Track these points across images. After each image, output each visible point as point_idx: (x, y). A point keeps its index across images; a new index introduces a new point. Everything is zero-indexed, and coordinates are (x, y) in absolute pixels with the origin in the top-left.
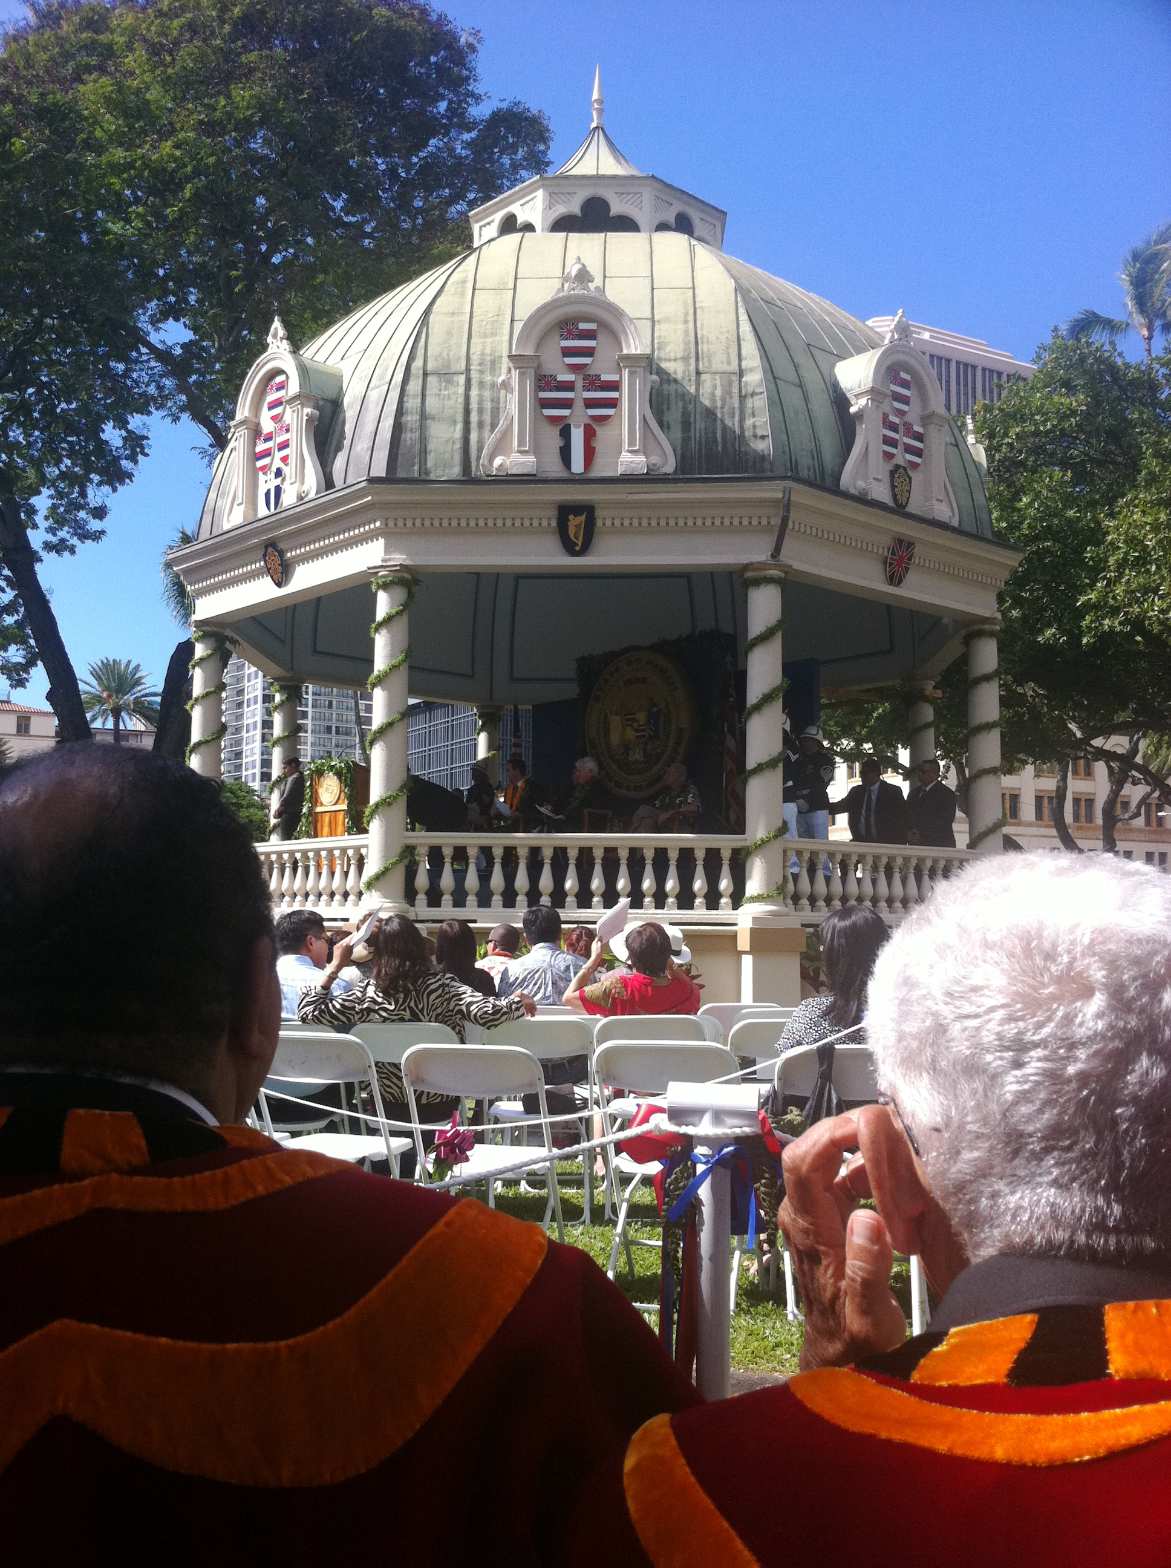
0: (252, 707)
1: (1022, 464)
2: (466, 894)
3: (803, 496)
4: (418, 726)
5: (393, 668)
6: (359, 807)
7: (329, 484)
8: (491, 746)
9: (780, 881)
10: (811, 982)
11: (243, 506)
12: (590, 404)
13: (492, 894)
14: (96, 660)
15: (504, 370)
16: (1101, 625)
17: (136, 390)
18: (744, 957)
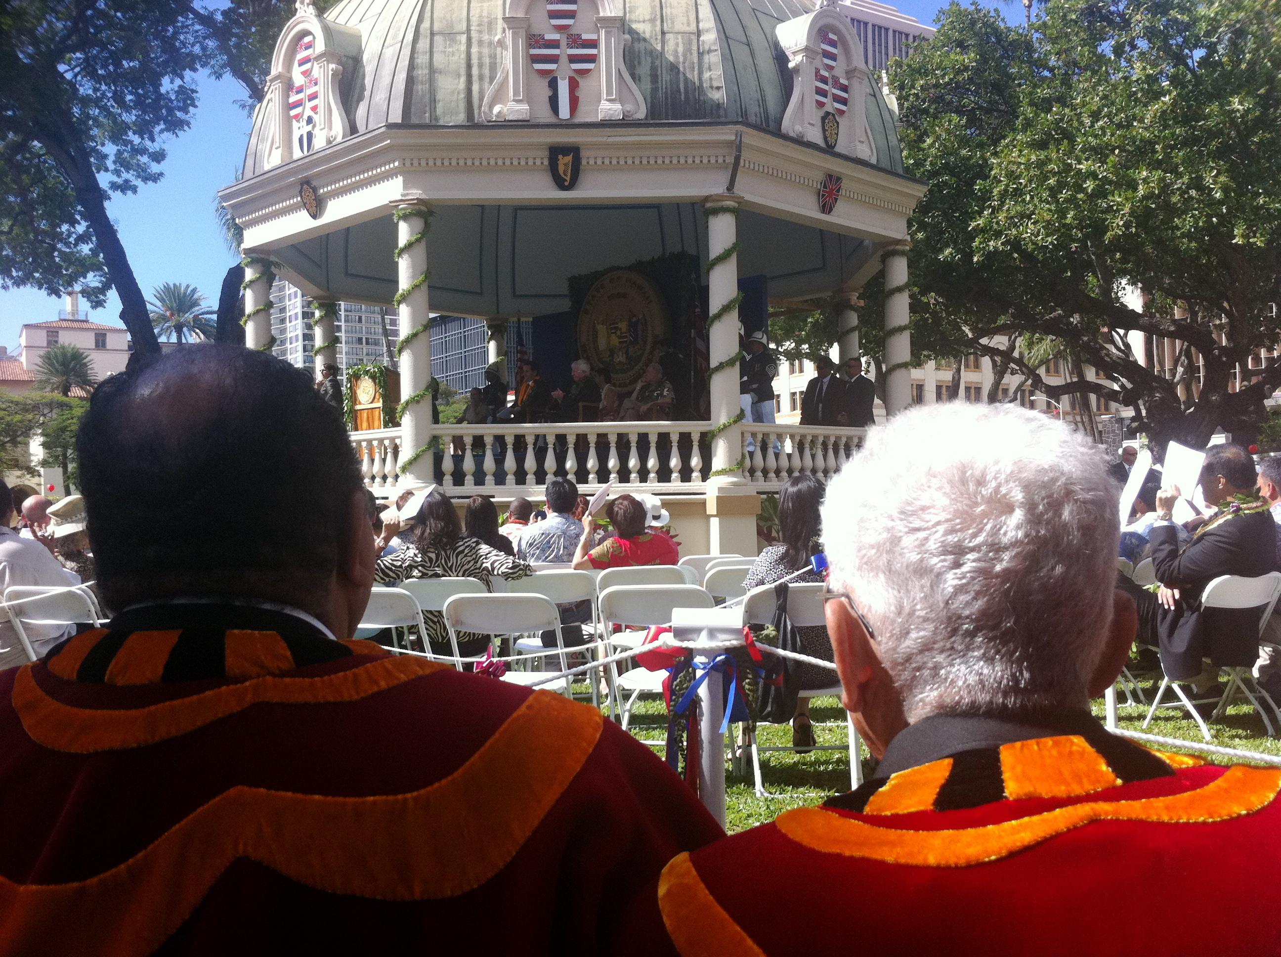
0: (294, 323)
1: (926, 111)
2: (485, 475)
3: (752, 138)
4: (437, 336)
5: (415, 287)
6: (393, 405)
7: (353, 129)
8: (499, 353)
9: (740, 458)
10: (765, 537)
11: (280, 150)
12: (573, 59)
13: (506, 474)
14: (160, 285)
15: (499, 30)
16: (988, 245)
17: (183, 50)
18: (712, 519)
